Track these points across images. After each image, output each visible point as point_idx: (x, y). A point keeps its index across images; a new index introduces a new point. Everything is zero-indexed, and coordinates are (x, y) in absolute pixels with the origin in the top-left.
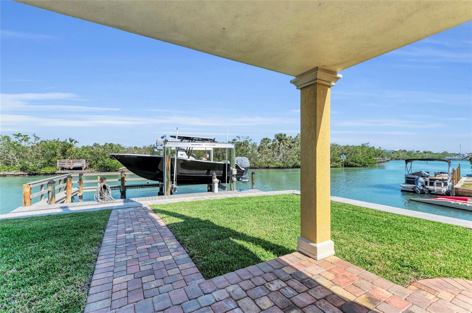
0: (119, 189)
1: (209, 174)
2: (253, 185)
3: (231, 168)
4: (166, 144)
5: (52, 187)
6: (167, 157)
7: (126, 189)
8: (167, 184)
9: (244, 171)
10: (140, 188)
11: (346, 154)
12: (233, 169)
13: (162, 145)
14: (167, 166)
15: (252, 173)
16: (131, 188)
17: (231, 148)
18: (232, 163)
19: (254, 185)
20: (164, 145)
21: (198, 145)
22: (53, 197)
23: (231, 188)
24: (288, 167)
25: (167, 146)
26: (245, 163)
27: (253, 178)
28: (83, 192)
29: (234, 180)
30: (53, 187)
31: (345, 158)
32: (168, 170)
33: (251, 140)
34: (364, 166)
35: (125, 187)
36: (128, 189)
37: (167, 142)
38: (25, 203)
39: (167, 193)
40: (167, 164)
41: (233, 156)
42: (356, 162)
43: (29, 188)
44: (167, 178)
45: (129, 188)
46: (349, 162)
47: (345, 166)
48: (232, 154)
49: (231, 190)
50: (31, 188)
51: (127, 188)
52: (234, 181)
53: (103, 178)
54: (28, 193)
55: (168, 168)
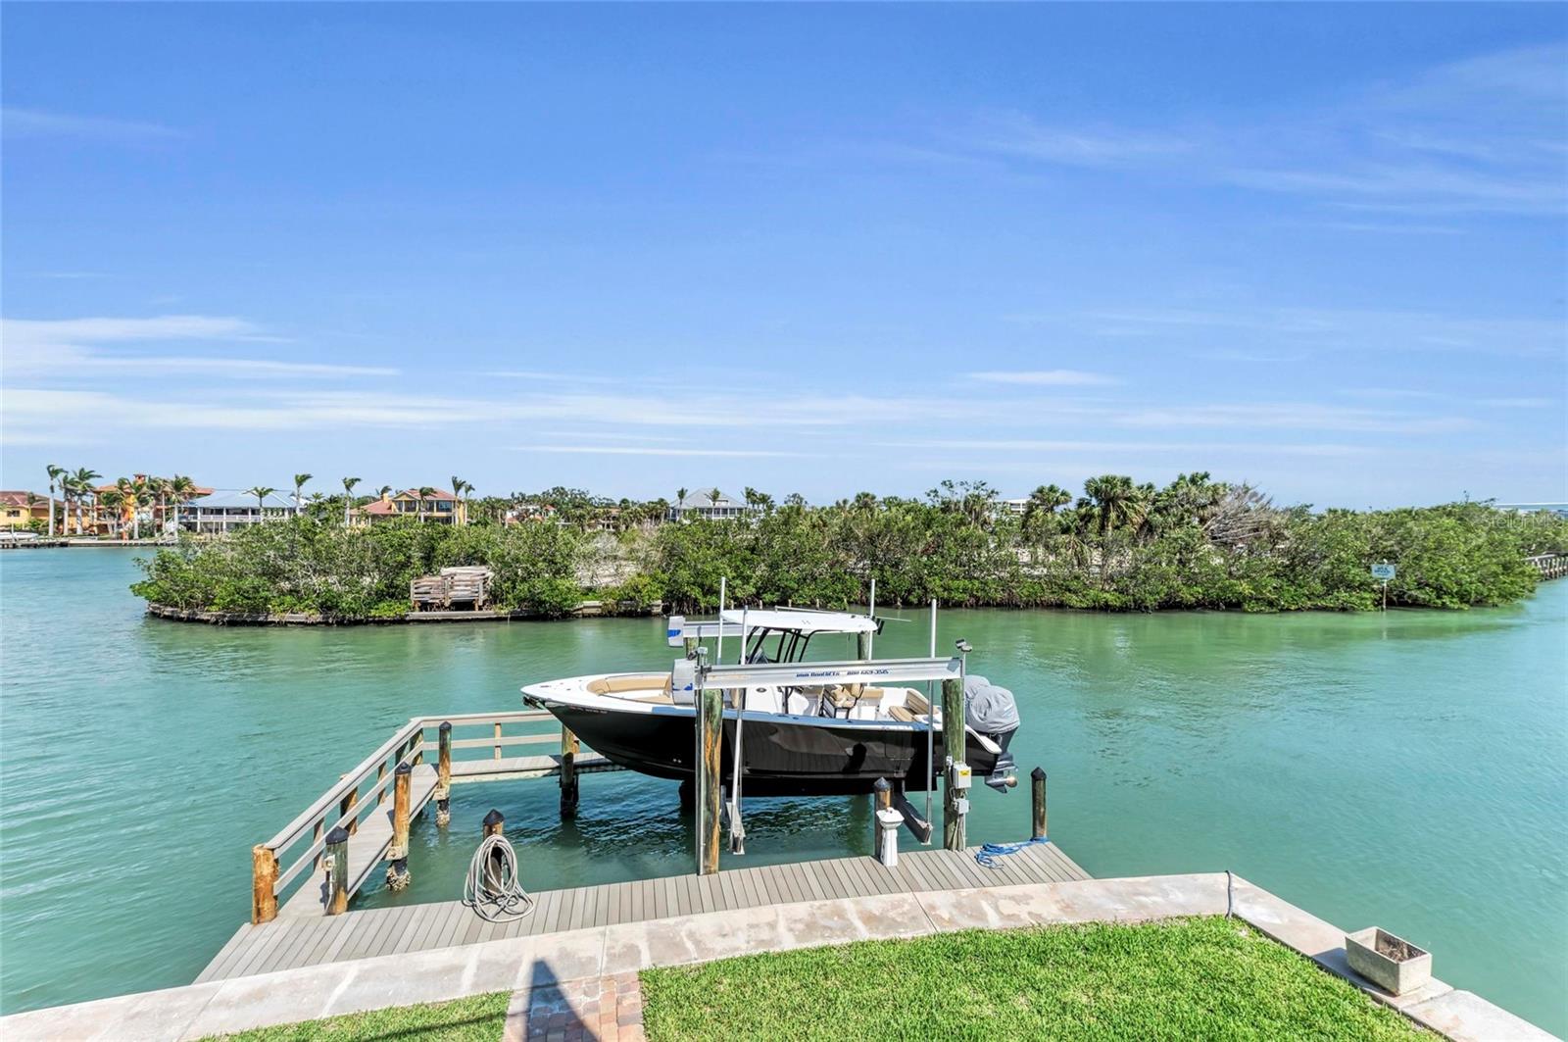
0: (557, 775)
1: (858, 773)
2: (1038, 827)
3: (949, 759)
4: (705, 681)
5: (339, 853)
6: (709, 728)
7: (577, 774)
8: (706, 831)
9: (996, 756)
10: (621, 770)
11: (1392, 557)
12: (956, 767)
13: (689, 688)
14: (708, 763)
15: (1033, 775)
16: (594, 769)
17: (949, 681)
18: (953, 741)
19: (1042, 824)
20: (699, 682)
21: (822, 675)
22: (339, 889)
23: (949, 840)
24: (1139, 607)
25: (706, 687)
26: (1000, 717)
27: (1038, 797)
28: (451, 785)
29: (960, 812)
30: (341, 856)
31: (1392, 575)
32: (710, 777)
33: (992, 492)
34: (1480, 602)
35: (577, 766)
36: (584, 773)
37: (708, 674)
38: (259, 912)
39: (705, 867)
40: (708, 754)
41: (957, 714)
42: (1440, 591)
43: (272, 861)
44: (709, 810)
45: (587, 770)
46: (1409, 590)
47: (1390, 604)
48: (954, 705)
49: (948, 846)
50: (276, 861)
51: (580, 770)
52: (962, 815)
53: (493, 816)
54: (269, 878)
55: (713, 769)
